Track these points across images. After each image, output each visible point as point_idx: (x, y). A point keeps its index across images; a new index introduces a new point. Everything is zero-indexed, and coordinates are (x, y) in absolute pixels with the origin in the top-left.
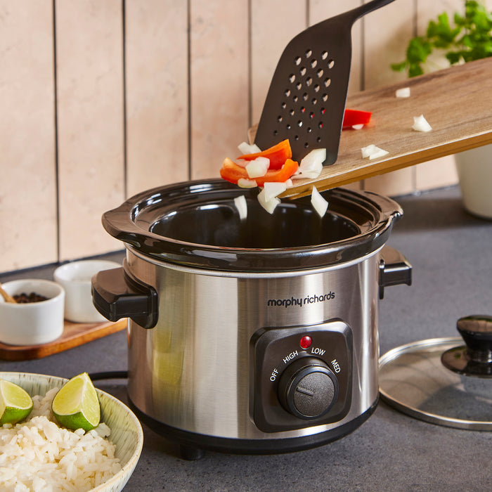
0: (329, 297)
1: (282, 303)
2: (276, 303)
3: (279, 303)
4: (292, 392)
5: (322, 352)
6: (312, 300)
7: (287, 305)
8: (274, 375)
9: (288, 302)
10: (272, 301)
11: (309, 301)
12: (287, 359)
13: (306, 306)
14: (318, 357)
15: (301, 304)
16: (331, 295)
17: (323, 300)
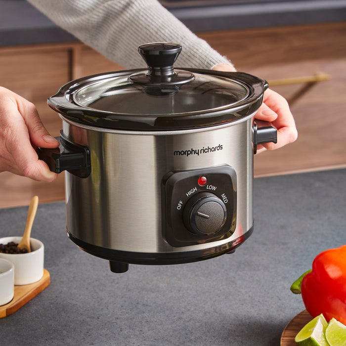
0: (218, 148)
1: (185, 153)
2: (180, 153)
3: (182, 153)
4: (194, 216)
5: (214, 188)
6: (206, 151)
7: (188, 154)
8: (180, 205)
9: (189, 152)
10: (177, 152)
11: (204, 151)
12: (190, 193)
13: (202, 155)
14: (211, 192)
15: (198, 154)
16: (220, 147)
17: (215, 150)
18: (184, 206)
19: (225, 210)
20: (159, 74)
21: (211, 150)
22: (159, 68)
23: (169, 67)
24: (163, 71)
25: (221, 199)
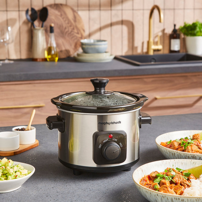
1: (103, 123)
5: (116, 140)
7: (105, 124)
8: (100, 146)
9: (105, 123)
10: (100, 123)
11: (112, 123)
12: (105, 141)
13: (111, 125)
14: (115, 141)
15: (109, 124)
16: (120, 122)
17: (117, 123)
18: (102, 147)
19: (120, 150)
20: (99, 91)
21: (115, 123)
22: (99, 88)
23: (103, 88)
24: (100, 90)
25: (119, 145)
